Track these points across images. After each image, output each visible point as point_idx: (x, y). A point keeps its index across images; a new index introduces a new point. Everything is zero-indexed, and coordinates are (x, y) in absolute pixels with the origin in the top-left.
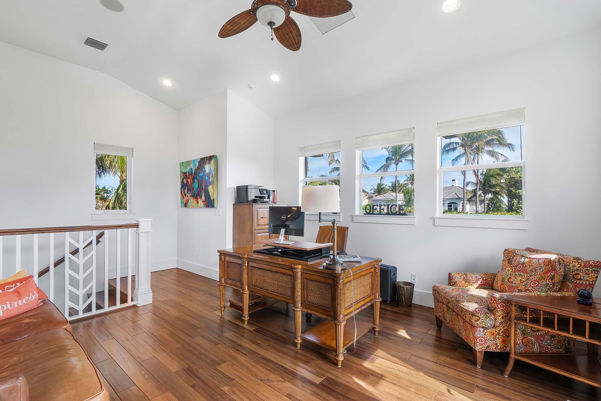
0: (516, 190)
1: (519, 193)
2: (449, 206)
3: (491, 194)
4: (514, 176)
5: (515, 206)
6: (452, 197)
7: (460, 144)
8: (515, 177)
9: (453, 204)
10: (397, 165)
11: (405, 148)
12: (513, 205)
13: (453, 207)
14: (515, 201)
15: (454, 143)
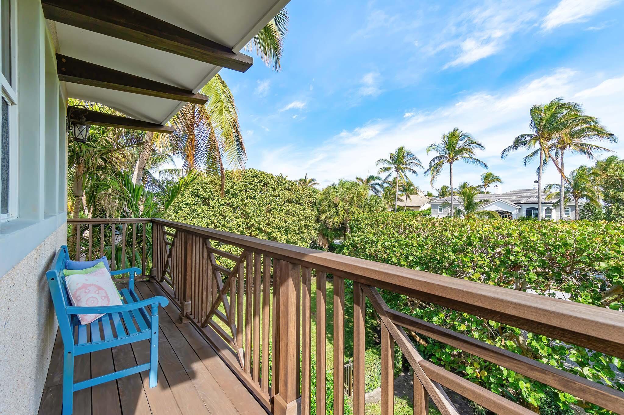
0: (615, 193)
1: (619, 195)
2: (527, 212)
3: (586, 199)
4: (612, 174)
5: (613, 213)
6: (532, 202)
7: (534, 136)
8: (613, 176)
9: (533, 210)
10: (451, 163)
11: (461, 144)
12: (611, 212)
13: (533, 213)
14: (613, 207)
15: (526, 135)
